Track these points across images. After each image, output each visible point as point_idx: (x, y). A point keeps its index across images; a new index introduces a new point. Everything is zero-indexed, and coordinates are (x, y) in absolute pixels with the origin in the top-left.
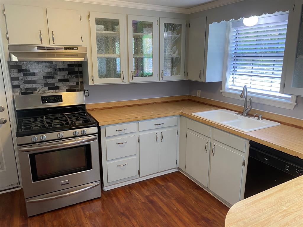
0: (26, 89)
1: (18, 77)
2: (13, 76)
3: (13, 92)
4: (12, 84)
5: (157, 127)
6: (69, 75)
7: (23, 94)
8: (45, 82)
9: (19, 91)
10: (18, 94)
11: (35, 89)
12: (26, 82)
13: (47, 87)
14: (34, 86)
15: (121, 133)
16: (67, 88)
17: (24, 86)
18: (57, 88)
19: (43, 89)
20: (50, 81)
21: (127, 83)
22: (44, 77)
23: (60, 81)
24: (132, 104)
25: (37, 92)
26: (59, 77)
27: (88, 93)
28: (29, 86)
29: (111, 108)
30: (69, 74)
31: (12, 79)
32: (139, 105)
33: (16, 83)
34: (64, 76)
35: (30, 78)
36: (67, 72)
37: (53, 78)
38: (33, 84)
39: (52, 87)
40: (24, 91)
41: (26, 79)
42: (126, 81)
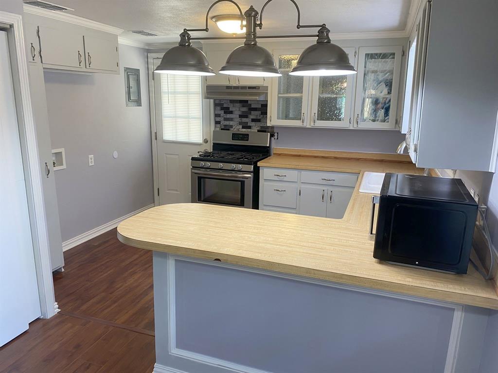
0: (225, 125)
1: (220, 114)
2: (216, 113)
3: (215, 127)
4: (215, 120)
5: (325, 182)
6: (261, 116)
7: (222, 129)
8: (240, 121)
9: (219, 127)
10: (218, 129)
11: (232, 126)
12: (226, 119)
13: (241, 126)
14: (231, 123)
15: (280, 179)
16: (259, 129)
17: (224, 123)
18: (250, 127)
19: (238, 127)
20: (244, 120)
21: (308, 126)
22: (240, 115)
23: (253, 120)
24: (327, 155)
25: (232, 129)
26: (252, 117)
27: (278, 135)
28: (227, 123)
29: (299, 156)
30: (261, 114)
31: (216, 115)
32: (336, 158)
33: (218, 119)
34: (257, 115)
35: (228, 116)
36: (260, 112)
37: (246, 117)
38: (231, 122)
39: (246, 126)
40: (223, 127)
41: (225, 117)
42: (308, 124)
